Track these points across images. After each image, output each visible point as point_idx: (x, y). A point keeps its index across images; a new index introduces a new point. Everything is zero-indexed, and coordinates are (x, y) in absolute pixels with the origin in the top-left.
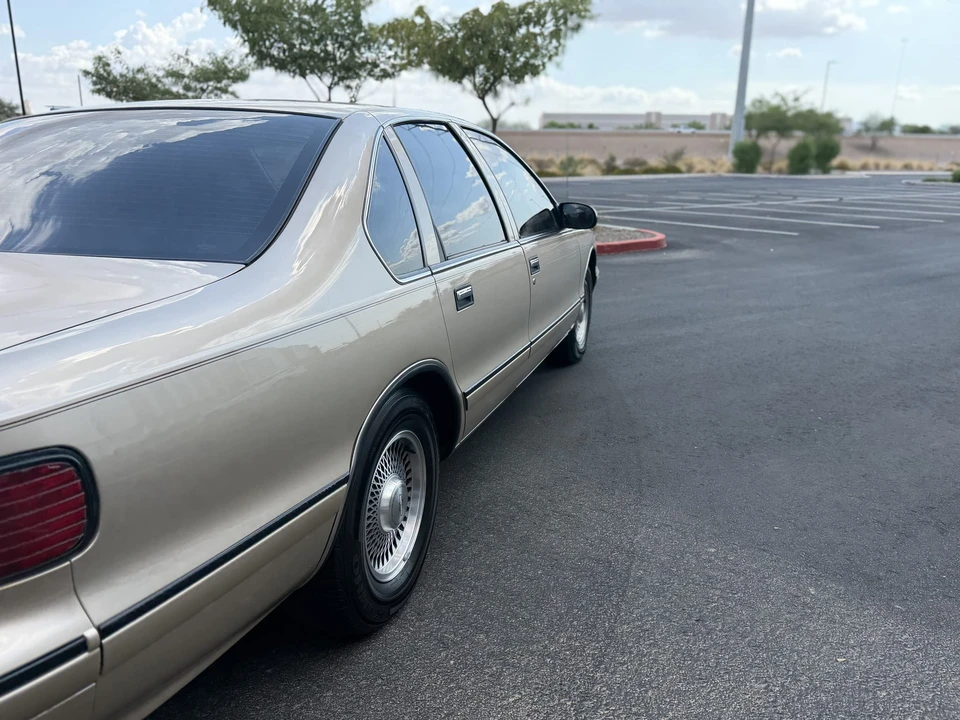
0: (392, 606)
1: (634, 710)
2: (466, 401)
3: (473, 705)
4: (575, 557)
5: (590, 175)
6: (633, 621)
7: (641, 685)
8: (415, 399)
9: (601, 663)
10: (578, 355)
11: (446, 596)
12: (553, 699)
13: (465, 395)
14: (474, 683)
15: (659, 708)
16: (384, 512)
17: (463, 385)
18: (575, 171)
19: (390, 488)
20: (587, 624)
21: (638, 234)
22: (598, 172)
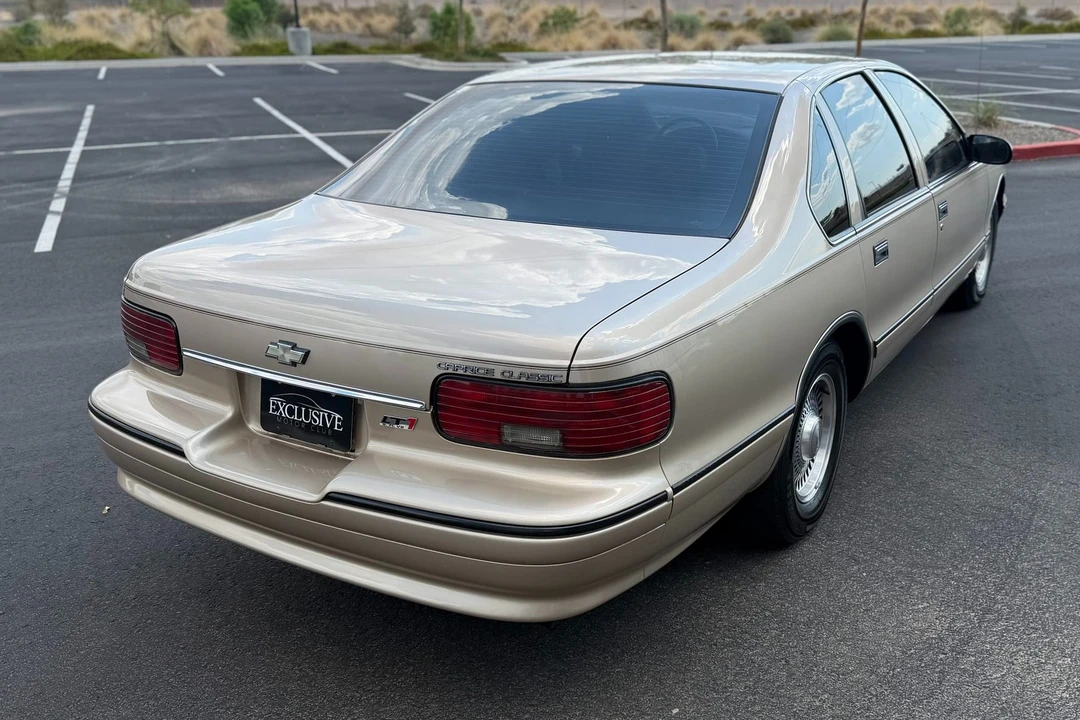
0: (809, 524)
1: (1032, 625)
2: (875, 348)
3: (888, 606)
4: (976, 504)
5: (989, 34)
6: (1034, 560)
7: (1039, 609)
8: (834, 346)
9: (1003, 589)
10: (976, 298)
11: (852, 525)
12: (958, 610)
13: (875, 343)
14: (886, 591)
15: (1055, 626)
16: (805, 443)
17: (875, 334)
18: (965, 28)
19: (810, 423)
20: (988, 559)
21: (1055, 133)
22: (1000, 30)
